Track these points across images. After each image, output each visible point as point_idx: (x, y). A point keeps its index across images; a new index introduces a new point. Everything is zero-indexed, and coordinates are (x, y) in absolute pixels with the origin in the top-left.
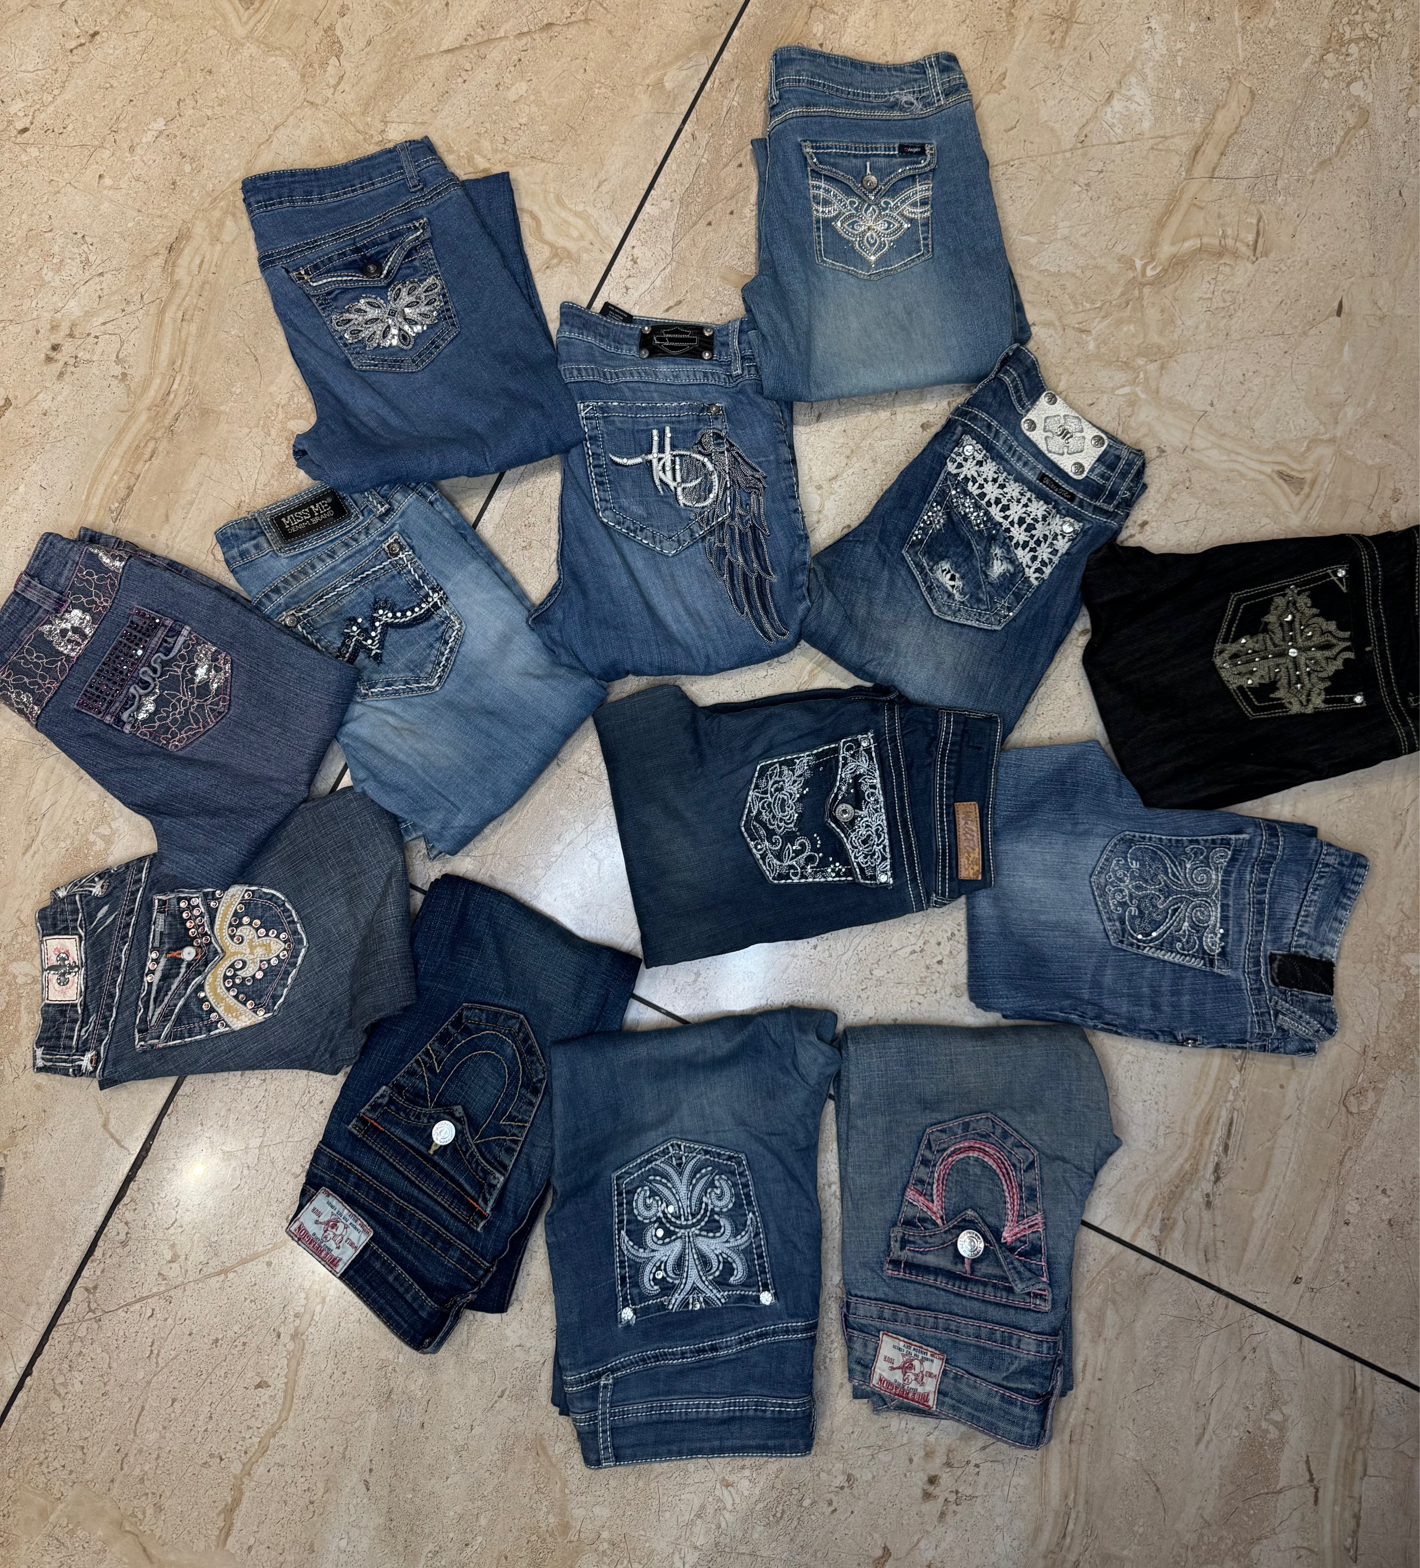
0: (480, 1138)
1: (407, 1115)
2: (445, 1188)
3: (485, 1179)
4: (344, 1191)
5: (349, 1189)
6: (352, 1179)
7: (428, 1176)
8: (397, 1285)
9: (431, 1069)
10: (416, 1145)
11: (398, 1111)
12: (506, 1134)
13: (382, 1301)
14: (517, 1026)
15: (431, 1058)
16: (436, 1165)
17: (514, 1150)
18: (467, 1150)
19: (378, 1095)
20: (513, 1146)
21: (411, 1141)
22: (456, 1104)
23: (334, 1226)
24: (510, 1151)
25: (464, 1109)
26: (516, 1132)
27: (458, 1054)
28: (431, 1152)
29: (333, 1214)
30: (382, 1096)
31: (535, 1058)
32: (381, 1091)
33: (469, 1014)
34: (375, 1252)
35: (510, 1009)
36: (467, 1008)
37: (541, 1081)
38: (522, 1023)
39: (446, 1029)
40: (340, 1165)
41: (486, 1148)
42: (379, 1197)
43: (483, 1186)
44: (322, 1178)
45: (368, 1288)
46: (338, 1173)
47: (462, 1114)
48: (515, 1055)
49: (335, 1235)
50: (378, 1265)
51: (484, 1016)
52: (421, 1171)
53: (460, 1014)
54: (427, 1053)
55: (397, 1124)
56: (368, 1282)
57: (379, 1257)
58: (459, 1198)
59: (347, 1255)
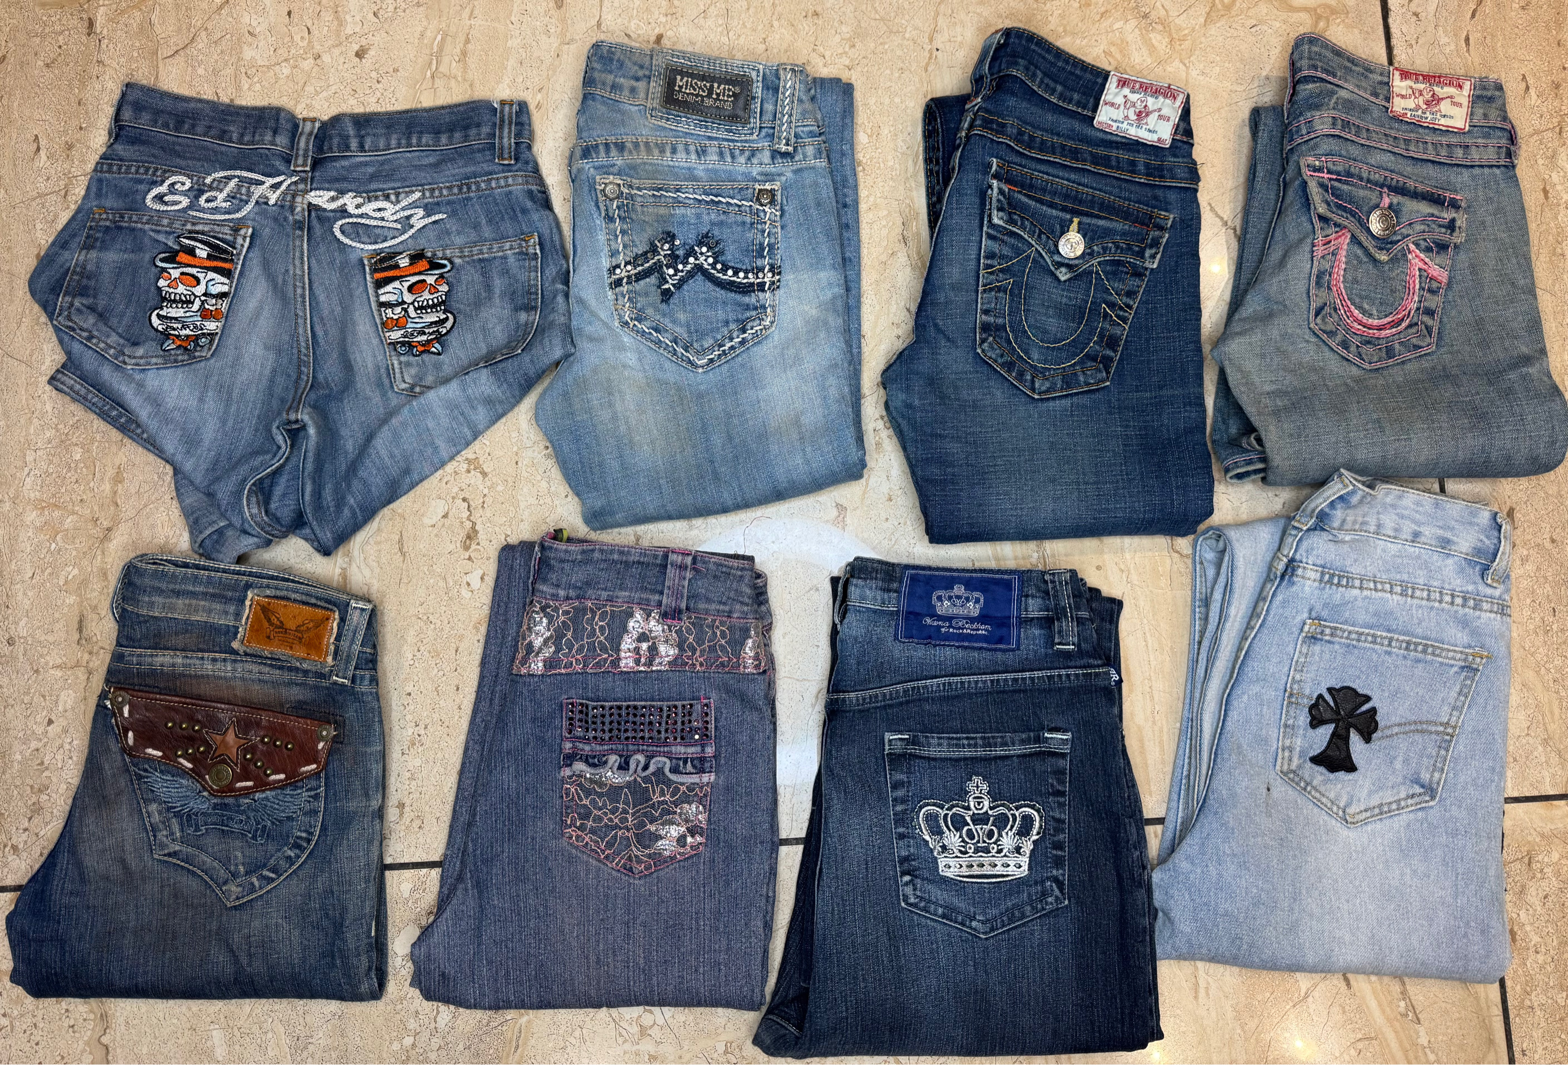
0: (1028, 257)
1: (1117, 247)
2: (1044, 190)
3: (1010, 213)
4: (1145, 153)
5: (1141, 159)
6: (1141, 168)
7: (1066, 197)
8: (1052, 84)
9: (1112, 305)
10: (1094, 221)
11: (1129, 247)
12: (1002, 271)
13: (1060, 64)
14: (1037, 385)
15: (1118, 316)
16: (1064, 209)
17: (987, 257)
18: (1039, 236)
19: (1159, 256)
20: (989, 262)
21: (1101, 223)
22: (1069, 280)
23: (1139, 114)
24: (991, 255)
25: (1057, 279)
26: (993, 277)
27: (1092, 332)
28: (1076, 220)
29: (1147, 123)
30: (1153, 257)
31: (1000, 360)
32: (1157, 261)
33: (1099, 376)
34: (1084, 108)
35: (1054, 398)
36: (1103, 381)
37: (983, 341)
38: (1033, 390)
39: (1115, 351)
40: (1162, 177)
41: (1018, 248)
42: (1105, 161)
43: (1010, 206)
44: (1175, 156)
45: (1078, 72)
46: (1160, 169)
47: (1058, 273)
48: (1026, 353)
49: (1134, 106)
50: (1076, 96)
51: (1082, 379)
52: (1076, 198)
53: (1108, 373)
54: (1124, 320)
55: (1124, 234)
56: (1079, 78)
57: (1078, 104)
58: (1026, 186)
59: (1112, 91)
